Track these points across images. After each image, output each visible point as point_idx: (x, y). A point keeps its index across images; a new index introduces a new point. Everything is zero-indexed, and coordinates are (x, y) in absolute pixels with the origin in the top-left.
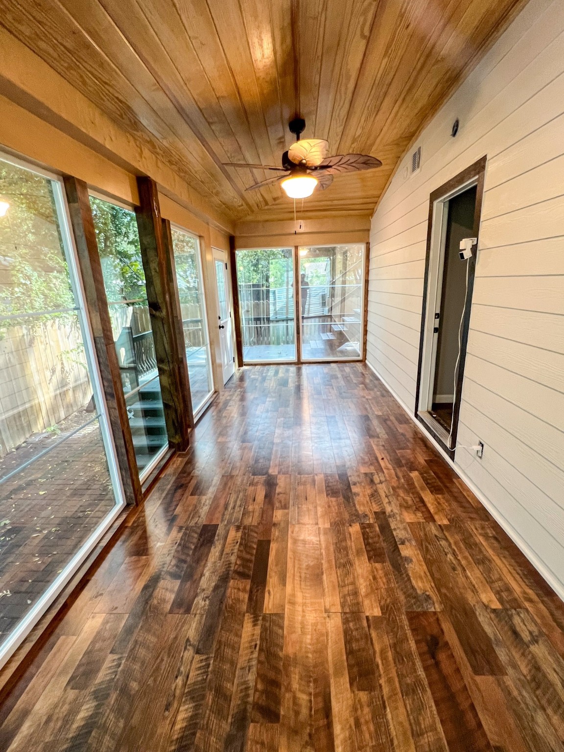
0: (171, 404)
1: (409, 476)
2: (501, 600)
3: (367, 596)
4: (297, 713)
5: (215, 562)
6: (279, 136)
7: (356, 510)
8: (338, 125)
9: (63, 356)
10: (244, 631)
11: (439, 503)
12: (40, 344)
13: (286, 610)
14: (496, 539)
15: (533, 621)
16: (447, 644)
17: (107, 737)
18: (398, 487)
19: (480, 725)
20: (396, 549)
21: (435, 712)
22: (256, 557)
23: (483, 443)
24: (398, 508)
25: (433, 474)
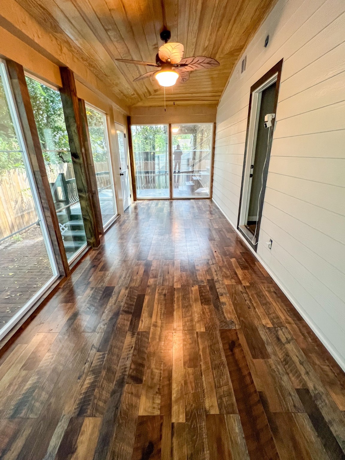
0: (88, 218)
1: (230, 261)
2: (273, 323)
3: (198, 322)
4: (153, 379)
5: (112, 306)
6: (154, 43)
7: (197, 278)
8: (193, 37)
9: (22, 193)
10: (126, 340)
11: (245, 275)
12: (6, 184)
13: (151, 329)
14: (275, 293)
15: (289, 333)
16: (240, 345)
17: (44, 393)
18: (223, 267)
19: (252, 382)
20: (218, 298)
21: (229, 377)
22: (136, 303)
23: (272, 240)
24: (221, 277)
25: (244, 260)
